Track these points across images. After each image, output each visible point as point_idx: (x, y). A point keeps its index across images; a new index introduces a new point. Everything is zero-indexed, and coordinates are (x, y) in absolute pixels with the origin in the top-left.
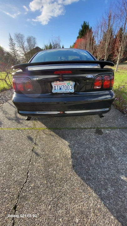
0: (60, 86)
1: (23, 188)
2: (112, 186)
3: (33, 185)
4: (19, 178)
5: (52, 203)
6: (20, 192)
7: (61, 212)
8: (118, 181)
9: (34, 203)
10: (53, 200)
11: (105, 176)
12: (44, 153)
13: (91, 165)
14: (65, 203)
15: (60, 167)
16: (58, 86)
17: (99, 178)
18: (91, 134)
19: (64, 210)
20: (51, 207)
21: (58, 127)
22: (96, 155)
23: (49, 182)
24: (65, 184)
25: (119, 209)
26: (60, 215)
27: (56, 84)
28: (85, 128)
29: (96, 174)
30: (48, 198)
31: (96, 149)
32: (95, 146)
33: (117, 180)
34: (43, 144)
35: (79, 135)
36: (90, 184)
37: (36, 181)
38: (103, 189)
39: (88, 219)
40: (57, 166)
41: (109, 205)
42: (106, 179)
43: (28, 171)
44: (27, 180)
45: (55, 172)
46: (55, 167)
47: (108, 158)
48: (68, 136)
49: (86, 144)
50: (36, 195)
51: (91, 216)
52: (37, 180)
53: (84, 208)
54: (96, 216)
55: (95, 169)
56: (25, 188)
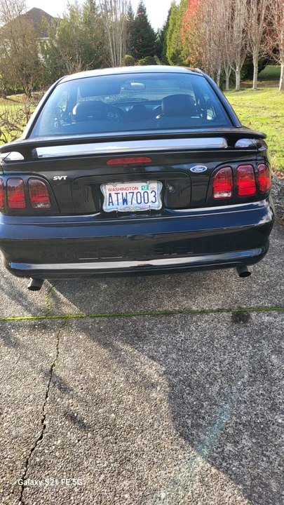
0: (124, 195)
1: (36, 449)
2: (252, 435)
3: (59, 442)
4: (22, 430)
5: (108, 470)
6: (30, 455)
7: (127, 484)
8: (268, 427)
9: (65, 473)
10: (109, 466)
11: (239, 417)
12: (82, 376)
13: (208, 398)
14: (137, 470)
15: (126, 405)
16: (117, 194)
17: (224, 421)
18: (219, 325)
19: (135, 481)
20: (106, 477)
21: (123, 311)
22: (223, 375)
23: (98, 436)
24: (140, 436)
25: (258, 474)
26: (126, 488)
27: (114, 190)
28: (203, 312)
29: (218, 415)
30: (98, 462)
31: (227, 362)
32: (224, 355)
33: (267, 424)
34: (80, 356)
35: (182, 329)
36: (200, 434)
37: (67, 434)
38: (230, 442)
39: (188, 491)
40: (120, 402)
41: (239, 468)
42: (240, 424)
43: (44, 416)
44: (43, 433)
45: (113, 415)
46: (113, 405)
47: (255, 381)
48: (151, 333)
49: (199, 350)
50: (68, 459)
51: (195, 487)
52: (69, 433)
53: (180, 475)
54: (204, 486)
55: (217, 405)
56: (40, 448)
